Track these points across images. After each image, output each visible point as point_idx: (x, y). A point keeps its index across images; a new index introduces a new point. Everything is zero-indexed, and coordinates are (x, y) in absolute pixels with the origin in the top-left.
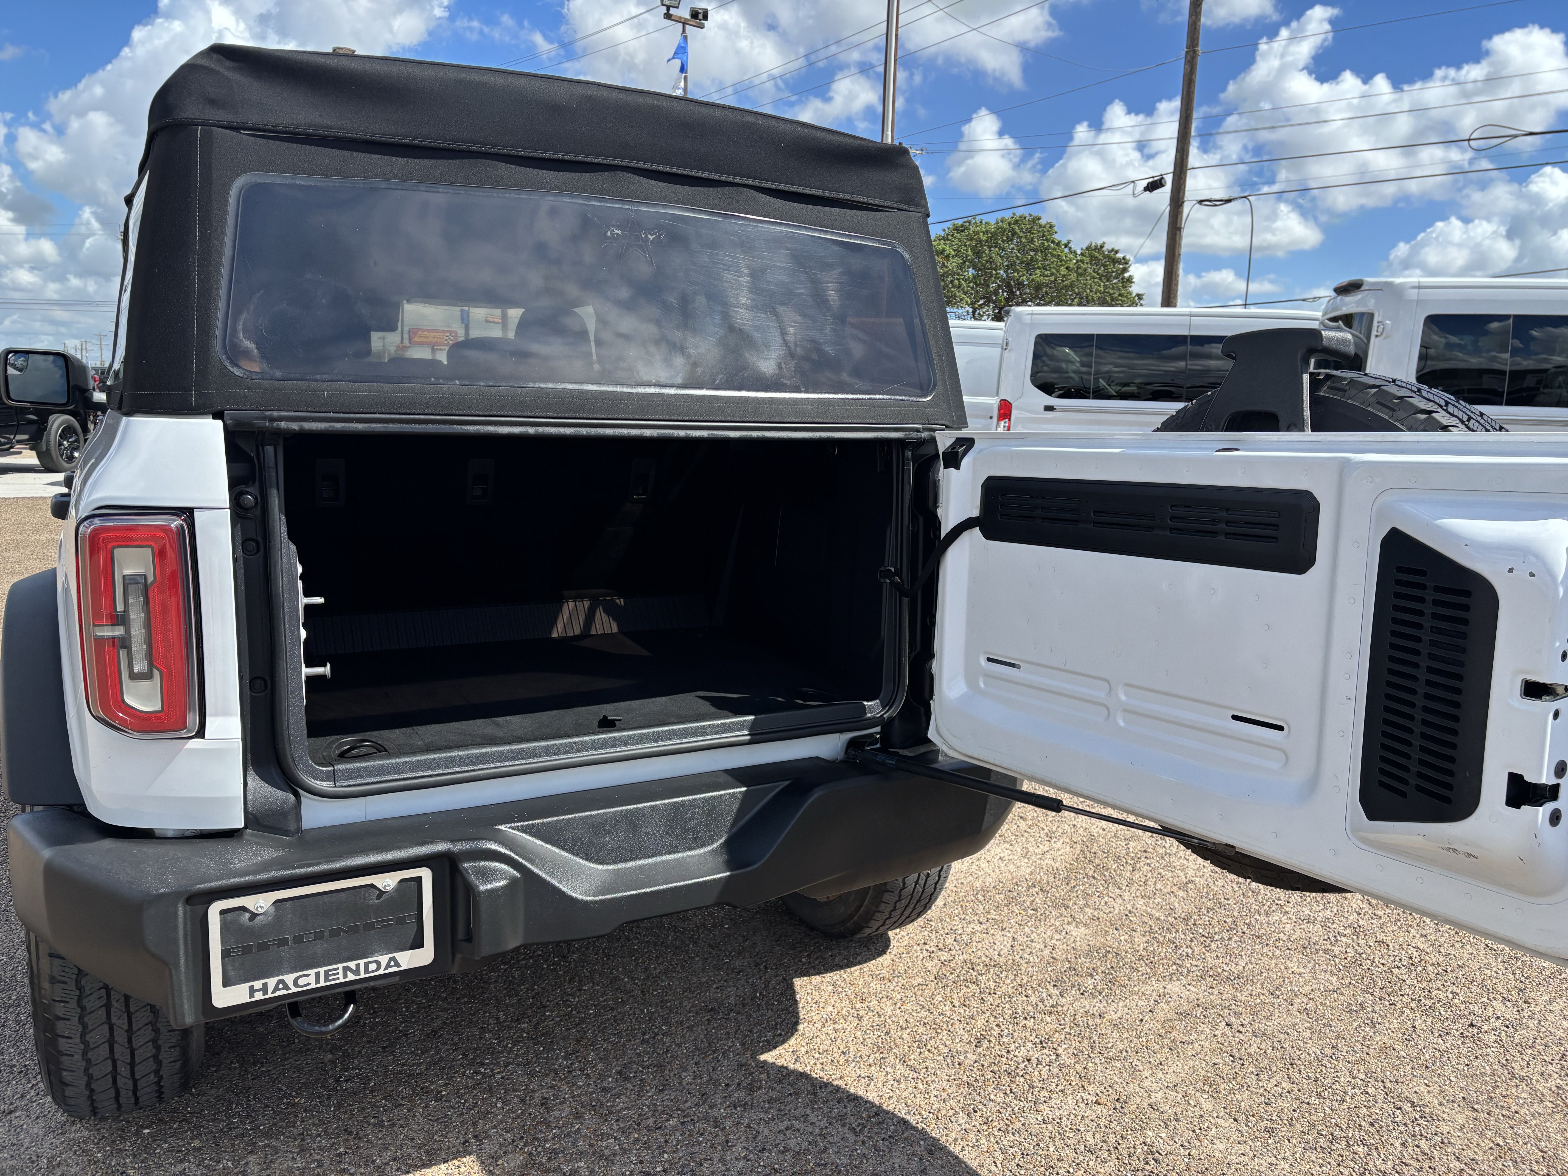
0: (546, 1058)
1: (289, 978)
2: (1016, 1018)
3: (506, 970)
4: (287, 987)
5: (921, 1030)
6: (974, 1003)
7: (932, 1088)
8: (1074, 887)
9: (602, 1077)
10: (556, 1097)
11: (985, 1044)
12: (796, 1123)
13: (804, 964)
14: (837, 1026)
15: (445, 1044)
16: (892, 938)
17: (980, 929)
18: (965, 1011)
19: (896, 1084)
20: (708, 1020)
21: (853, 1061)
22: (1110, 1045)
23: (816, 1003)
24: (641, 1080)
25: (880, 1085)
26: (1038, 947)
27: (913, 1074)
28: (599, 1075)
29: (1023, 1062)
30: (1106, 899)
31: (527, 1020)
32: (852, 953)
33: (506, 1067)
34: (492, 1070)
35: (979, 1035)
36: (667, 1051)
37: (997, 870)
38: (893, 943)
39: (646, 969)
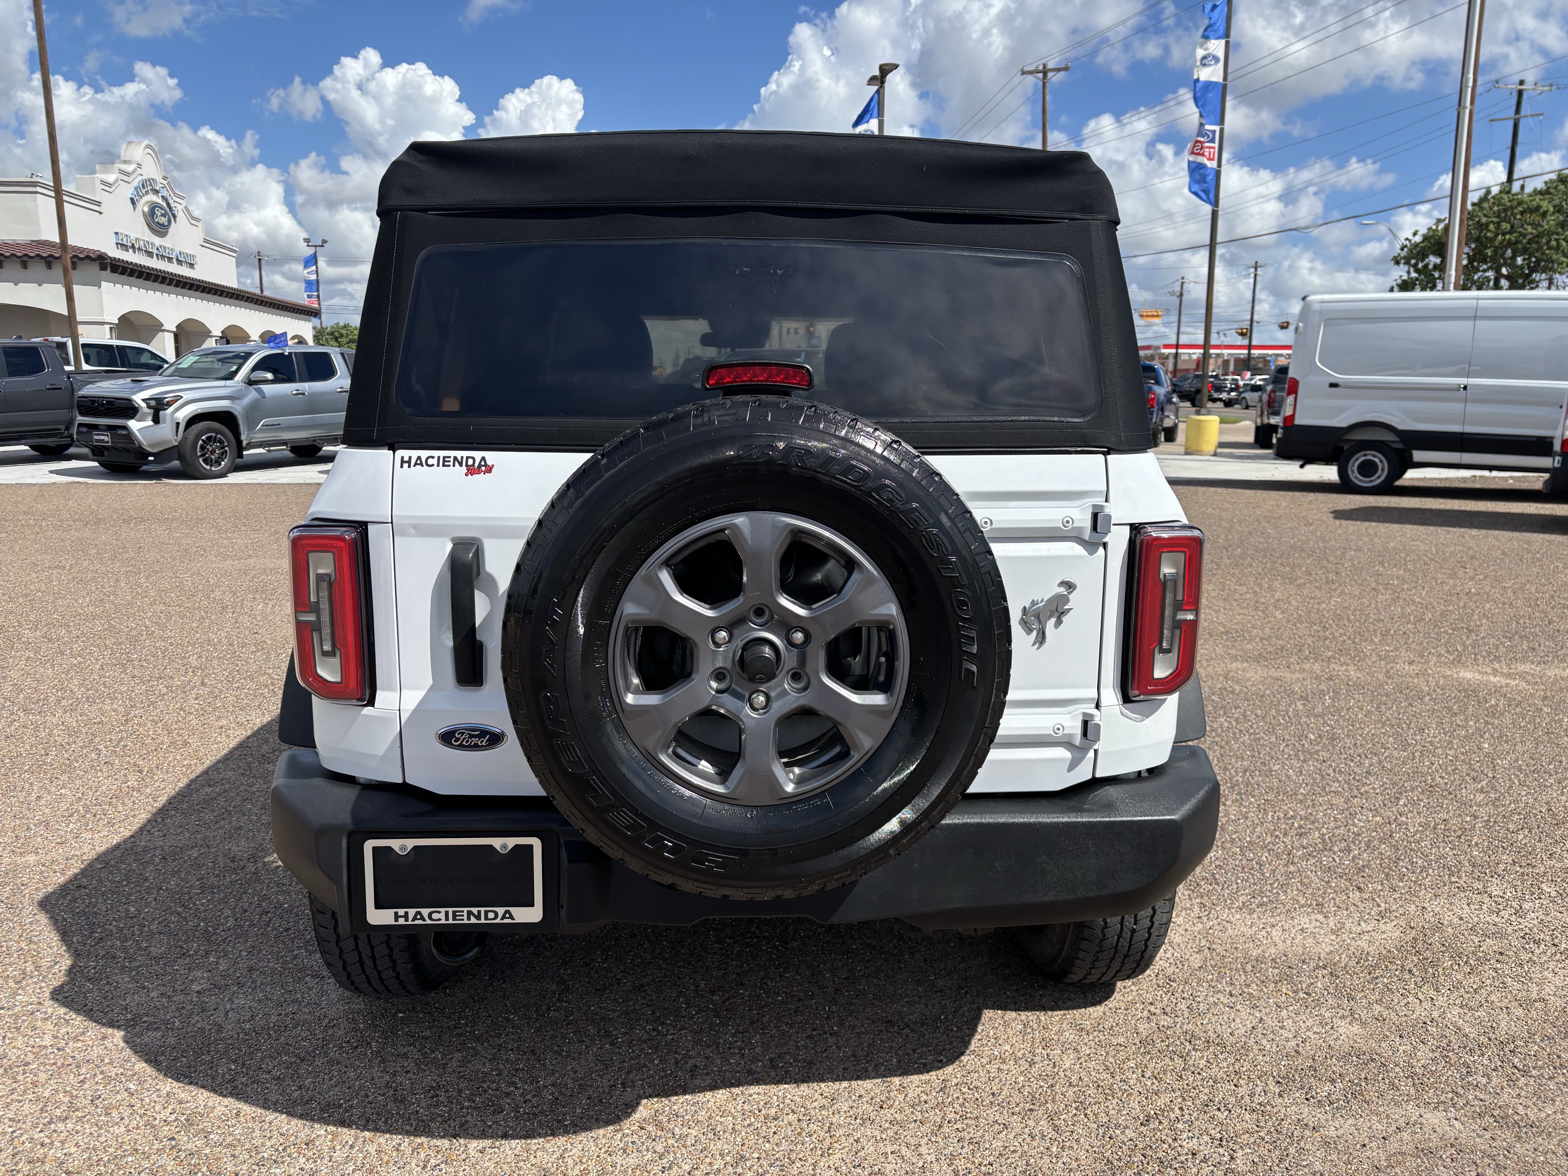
0: (718, 1032)
1: (425, 912)
2: (1207, 1106)
3: (729, 944)
4: (423, 918)
5: (1091, 1091)
6: (1169, 1078)
7: (1065, 1154)
8: (1377, 978)
9: (755, 1059)
10: (706, 1067)
11: (1154, 1124)
12: (904, 1150)
13: (1008, 997)
14: (1003, 1067)
15: (644, 998)
16: (1117, 990)
17: (1226, 1001)
18: (1153, 1083)
19: (1029, 1140)
20: (881, 1031)
21: (998, 1105)
22: (1305, 1163)
23: (996, 1039)
24: (786, 1072)
25: (1011, 1136)
26: (1286, 1035)
27: (1052, 1134)
28: (753, 1057)
29: (1187, 1154)
30: (1410, 999)
31: (721, 994)
32: (1065, 996)
33: (680, 1030)
34: (668, 1030)
35: (1152, 1112)
36: (826, 1050)
37: (1289, 942)
38: (1116, 995)
39: (852, 970)
